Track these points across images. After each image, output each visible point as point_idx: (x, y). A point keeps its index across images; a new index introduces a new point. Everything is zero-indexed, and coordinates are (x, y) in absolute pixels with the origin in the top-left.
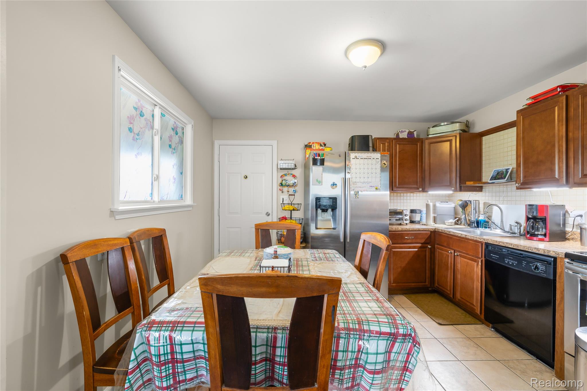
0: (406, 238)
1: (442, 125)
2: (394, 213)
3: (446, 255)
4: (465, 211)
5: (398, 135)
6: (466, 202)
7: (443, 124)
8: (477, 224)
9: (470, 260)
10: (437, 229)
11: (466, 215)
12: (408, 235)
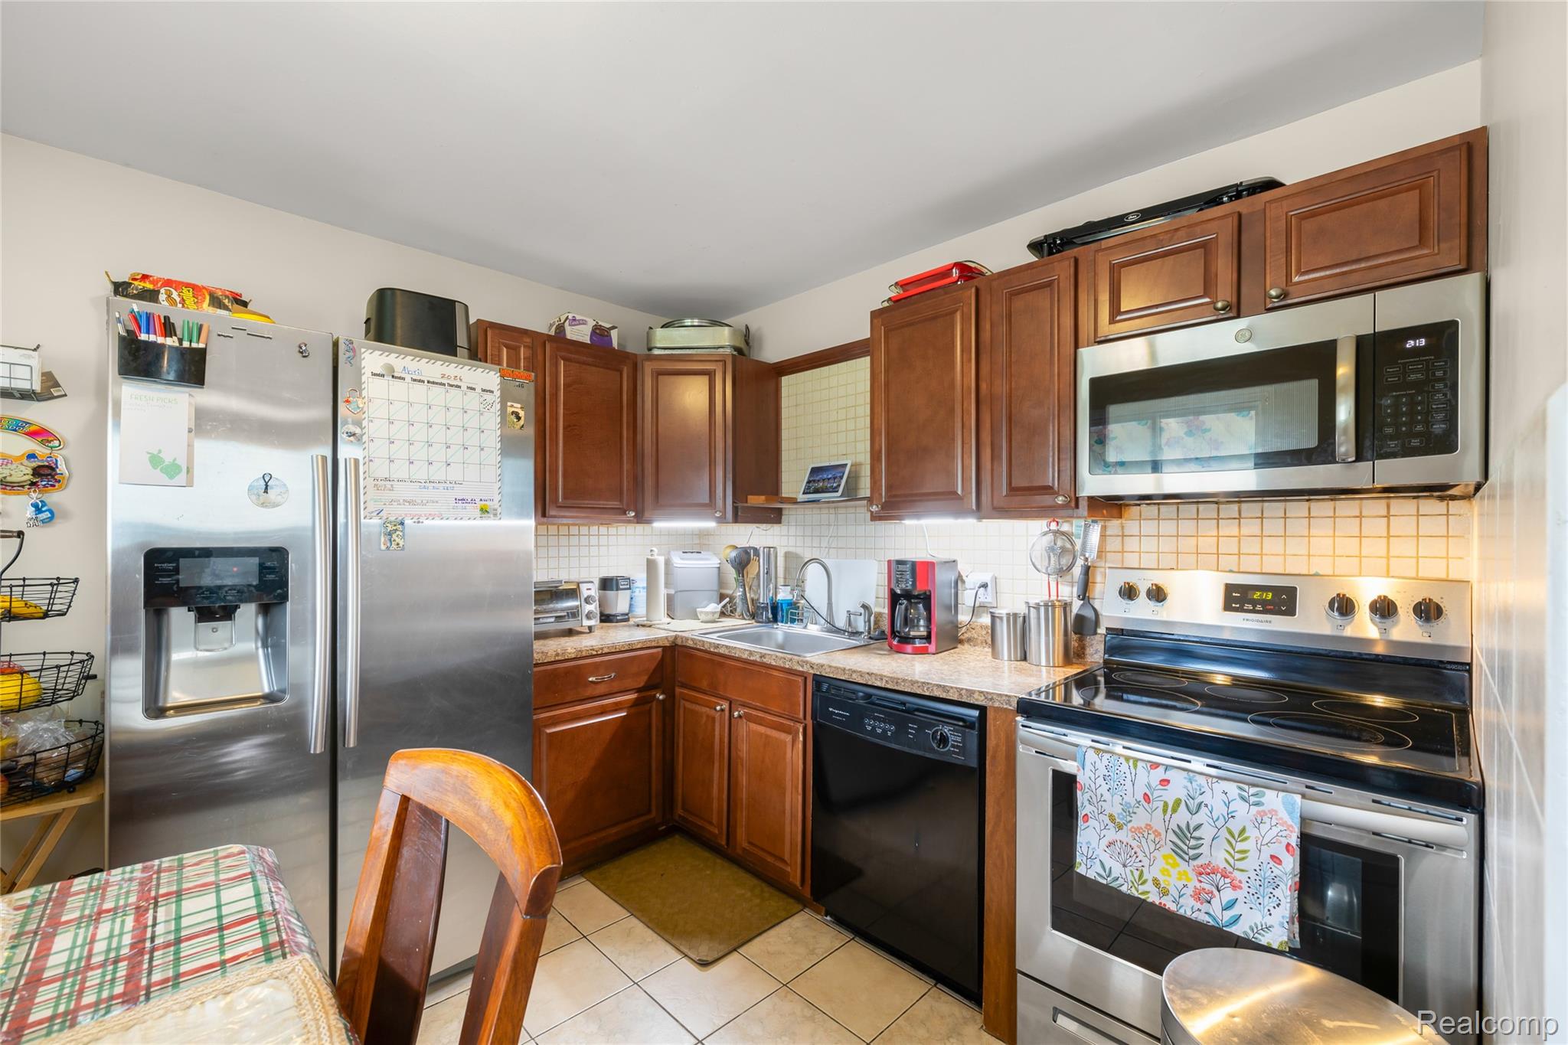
0: (592, 682)
1: (686, 324)
2: (549, 594)
3: (708, 716)
4: (743, 576)
5: (561, 329)
6: (746, 551)
7: (688, 322)
8: (772, 613)
9: (775, 729)
10: (682, 638)
11: (747, 589)
12: (595, 668)
